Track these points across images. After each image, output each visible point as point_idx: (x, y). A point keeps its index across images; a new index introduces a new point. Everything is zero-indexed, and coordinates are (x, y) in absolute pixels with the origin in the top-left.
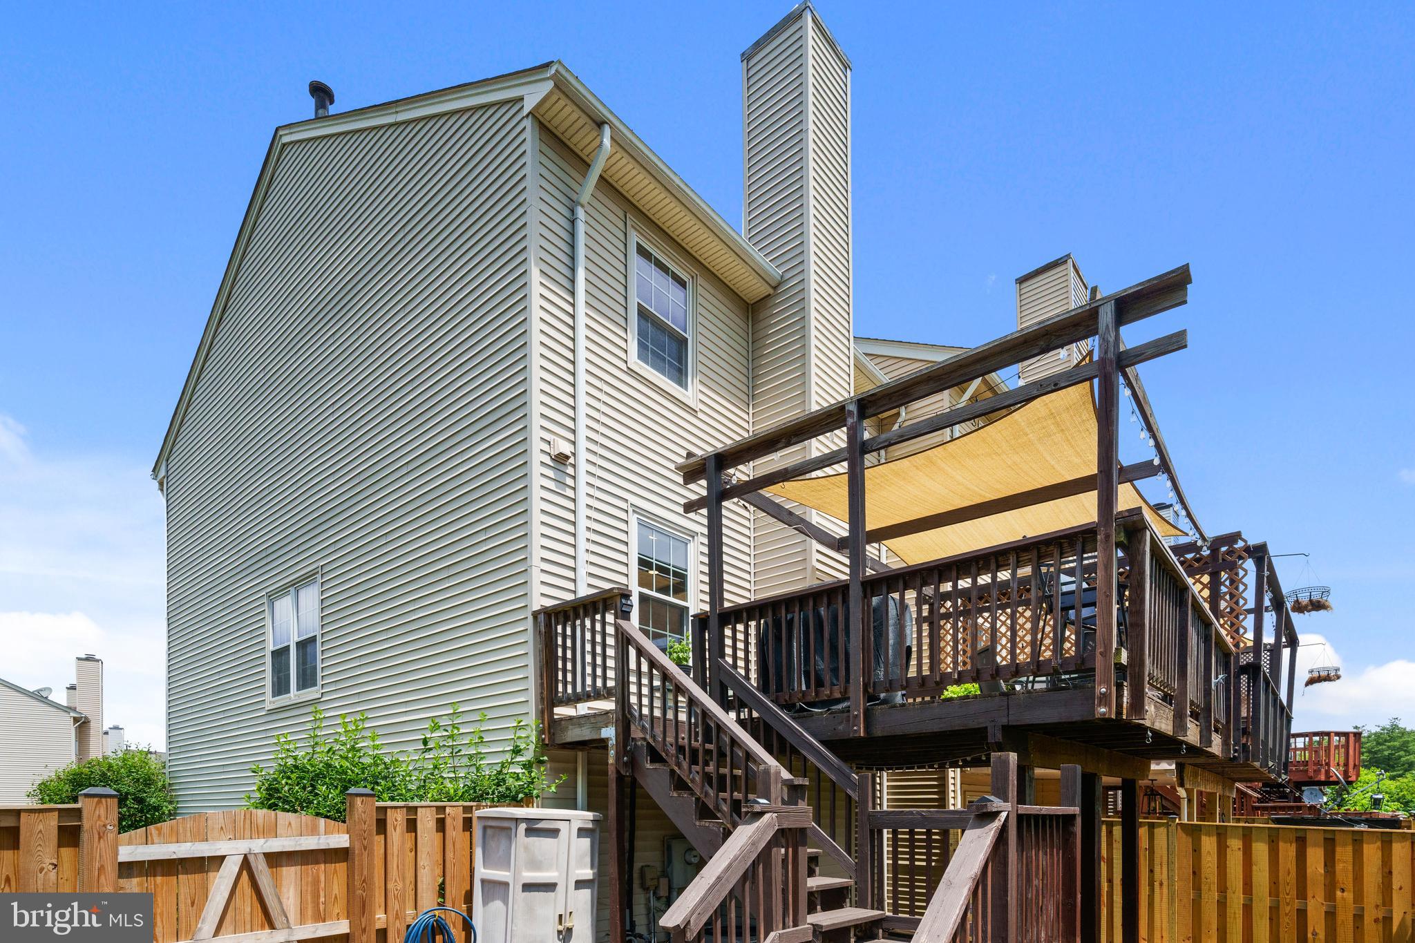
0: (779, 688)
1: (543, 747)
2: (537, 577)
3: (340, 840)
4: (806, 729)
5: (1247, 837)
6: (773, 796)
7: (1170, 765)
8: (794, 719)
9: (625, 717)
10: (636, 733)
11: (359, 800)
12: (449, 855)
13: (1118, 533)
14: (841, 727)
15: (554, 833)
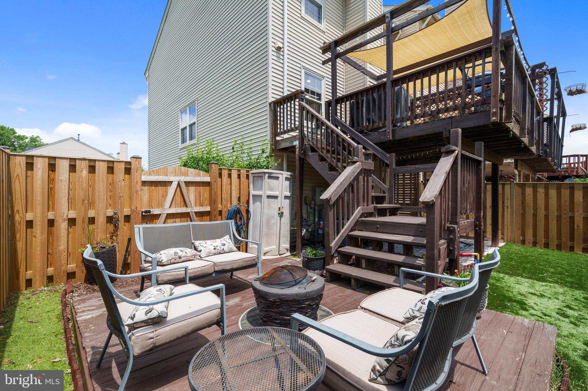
0: (358, 125)
1: (273, 150)
2: (271, 91)
3: (207, 179)
4: (369, 140)
5: (547, 188)
6: (360, 156)
7: (512, 160)
8: (364, 136)
9: (302, 137)
10: (306, 142)
11: (213, 165)
12: (242, 187)
13: (501, 47)
14: (382, 138)
15: (277, 178)
